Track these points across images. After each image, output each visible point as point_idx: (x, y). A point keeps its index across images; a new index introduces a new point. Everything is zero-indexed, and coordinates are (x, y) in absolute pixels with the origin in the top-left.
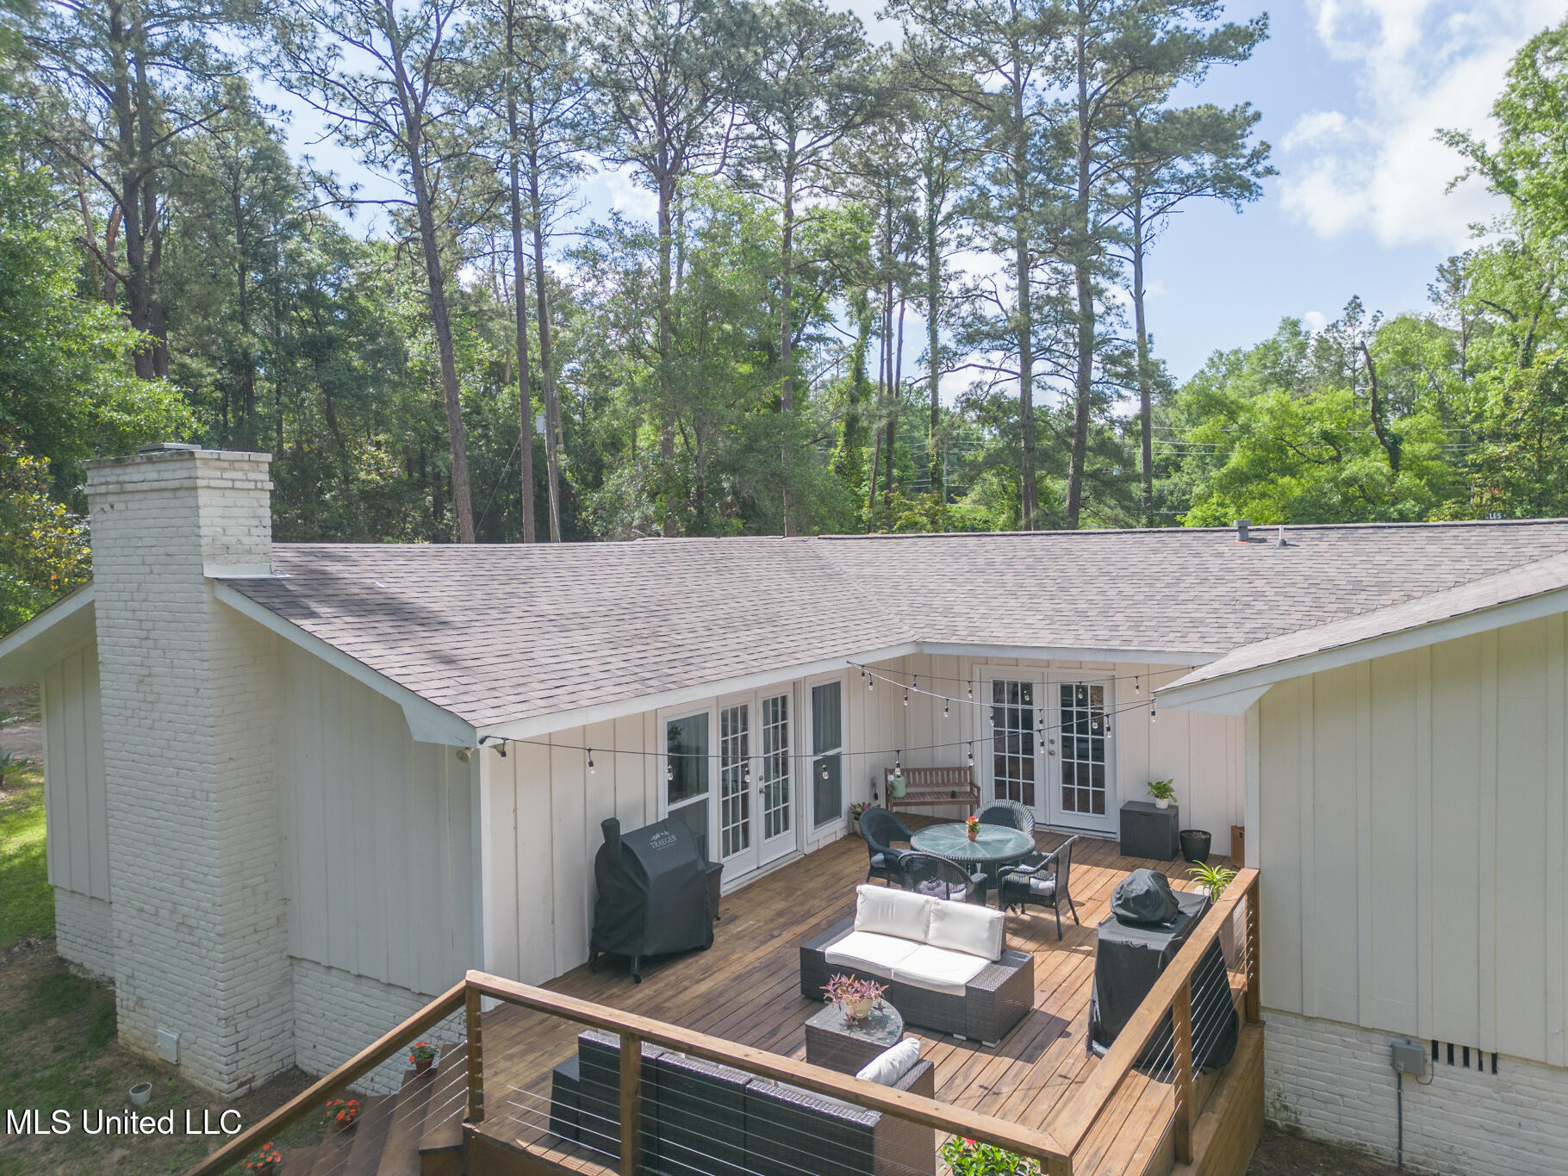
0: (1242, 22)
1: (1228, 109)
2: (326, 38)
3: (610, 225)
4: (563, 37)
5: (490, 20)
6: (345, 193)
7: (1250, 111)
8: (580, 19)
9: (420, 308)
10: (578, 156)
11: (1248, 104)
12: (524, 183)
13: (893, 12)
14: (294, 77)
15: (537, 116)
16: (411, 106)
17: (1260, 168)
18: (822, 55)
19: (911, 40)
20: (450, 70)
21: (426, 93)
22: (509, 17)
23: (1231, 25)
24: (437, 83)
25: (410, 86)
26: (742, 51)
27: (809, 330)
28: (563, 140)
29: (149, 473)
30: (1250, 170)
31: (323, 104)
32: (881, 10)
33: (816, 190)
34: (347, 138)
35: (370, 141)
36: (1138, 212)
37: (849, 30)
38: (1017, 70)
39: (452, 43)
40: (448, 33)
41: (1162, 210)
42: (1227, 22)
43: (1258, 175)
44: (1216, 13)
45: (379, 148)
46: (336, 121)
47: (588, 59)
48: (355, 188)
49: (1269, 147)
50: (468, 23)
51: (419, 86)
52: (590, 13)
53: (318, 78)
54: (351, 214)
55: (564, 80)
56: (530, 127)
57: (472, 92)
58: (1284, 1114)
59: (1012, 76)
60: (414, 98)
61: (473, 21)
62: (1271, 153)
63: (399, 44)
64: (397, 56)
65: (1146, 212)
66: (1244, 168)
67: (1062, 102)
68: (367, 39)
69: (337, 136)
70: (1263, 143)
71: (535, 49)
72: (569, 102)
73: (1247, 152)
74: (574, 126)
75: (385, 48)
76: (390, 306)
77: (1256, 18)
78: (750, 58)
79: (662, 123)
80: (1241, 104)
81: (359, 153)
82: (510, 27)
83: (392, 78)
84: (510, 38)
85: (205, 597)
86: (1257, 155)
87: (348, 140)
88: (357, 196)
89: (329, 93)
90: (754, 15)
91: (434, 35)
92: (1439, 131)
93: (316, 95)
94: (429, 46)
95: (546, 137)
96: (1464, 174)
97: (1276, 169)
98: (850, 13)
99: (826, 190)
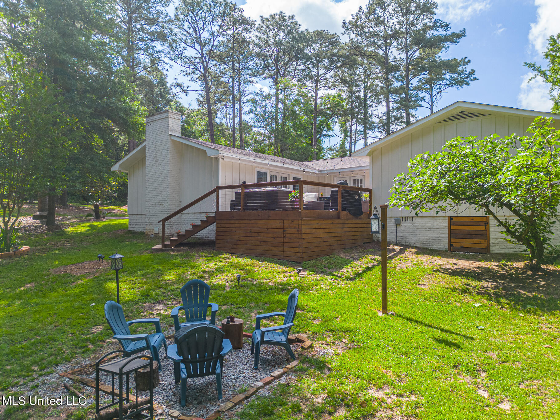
0: (457, 32)
1: (459, 59)
2: (183, 45)
3: (259, 92)
4: (249, 43)
5: (228, 40)
6: (185, 88)
7: (467, 60)
8: (254, 38)
9: (204, 127)
10: (252, 79)
11: (466, 58)
12: (236, 86)
13: (347, 33)
14: (173, 56)
15: (241, 67)
16: (205, 64)
17: (472, 78)
18: (328, 46)
19: (351, 40)
20: (216, 53)
21: (209, 60)
22: (234, 38)
23: (454, 33)
24: (212, 57)
25: (205, 58)
26: (299, 44)
27: (325, 133)
28: (248, 74)
29: (159, 116)
30: (469, 79)
31: (181, 64)
32: (343, 32)
33: (326, 88)
34: (186, 74)
35: (193, 74)
36: (432, 93)
37: (335, 39)
38: (386, 48)
39: (217, 45)
40: (216, 43)
41: (440, 92)
42: (452, 32)
43: (471, 80)
44: (448, 29)
45: (195, 76)
46: (183, 68)
47: (256, 50)
48: (188, 87)
49: (474, 71)
50: (222, 41)
51: (207, 58)
52: (257, 36)
53: (180, 56)
54: (187, 95)
55: (249, 56)
56: (239, 70)
57: (221, 59)
58: (377, 238)
59: (385, 50)
60: (206, 61)
61: (223, 40)
62: (476, 73)
63: (202, 46)
64: (202, 50)
65: (434, 93)
66: (467, 78)
67: (402, 58)
68: (194, 45)
69: (184, 73)
70: (472, 70)
71: (241, 47)
72: (251, 63)
73: (467, 73)
74: (251, 69)
75: (198, 48)
76: (194, 128)
77: (461, 30)
78: (302, 46)
79: (277, 68)
80: (464, 58)
81: (189, 78)
82: (234, 41)
83: (200, 56)
84: (233, 44)
85: (169, 138)
86: (471, 74)
87: (187, 74)
88: (189, 89)
89: (183, 61)
90: (304, 35)
91: (212, 44)
92: (525, 63)
93: (179, 61)
94: (210, 47)
95: (243, 73)
96: (534, 76)
97: (477, 78)
98: (336, 34)
99: (329, 88)
